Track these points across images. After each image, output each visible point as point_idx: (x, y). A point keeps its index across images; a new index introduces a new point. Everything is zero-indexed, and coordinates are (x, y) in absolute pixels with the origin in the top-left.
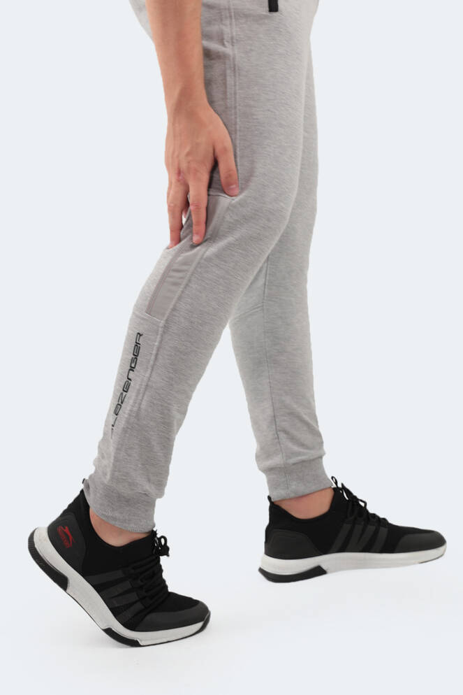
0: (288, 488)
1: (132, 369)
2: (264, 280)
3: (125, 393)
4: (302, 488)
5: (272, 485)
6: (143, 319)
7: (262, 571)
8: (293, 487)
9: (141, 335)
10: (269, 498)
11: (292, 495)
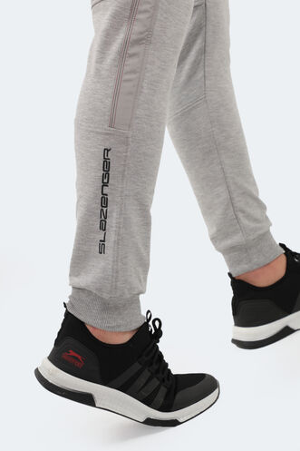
0: (250, 262)
1: (105, 185)
2: (202, 72)
3: (105, 209)
4: (261, 260)
5: (230, 262)
6: (107, 134)
7: (235, 341)
8: (256, 260)
9: (108, 151)
10: (230, 275)
11: (255, 267)
